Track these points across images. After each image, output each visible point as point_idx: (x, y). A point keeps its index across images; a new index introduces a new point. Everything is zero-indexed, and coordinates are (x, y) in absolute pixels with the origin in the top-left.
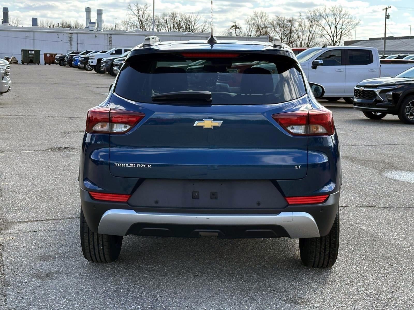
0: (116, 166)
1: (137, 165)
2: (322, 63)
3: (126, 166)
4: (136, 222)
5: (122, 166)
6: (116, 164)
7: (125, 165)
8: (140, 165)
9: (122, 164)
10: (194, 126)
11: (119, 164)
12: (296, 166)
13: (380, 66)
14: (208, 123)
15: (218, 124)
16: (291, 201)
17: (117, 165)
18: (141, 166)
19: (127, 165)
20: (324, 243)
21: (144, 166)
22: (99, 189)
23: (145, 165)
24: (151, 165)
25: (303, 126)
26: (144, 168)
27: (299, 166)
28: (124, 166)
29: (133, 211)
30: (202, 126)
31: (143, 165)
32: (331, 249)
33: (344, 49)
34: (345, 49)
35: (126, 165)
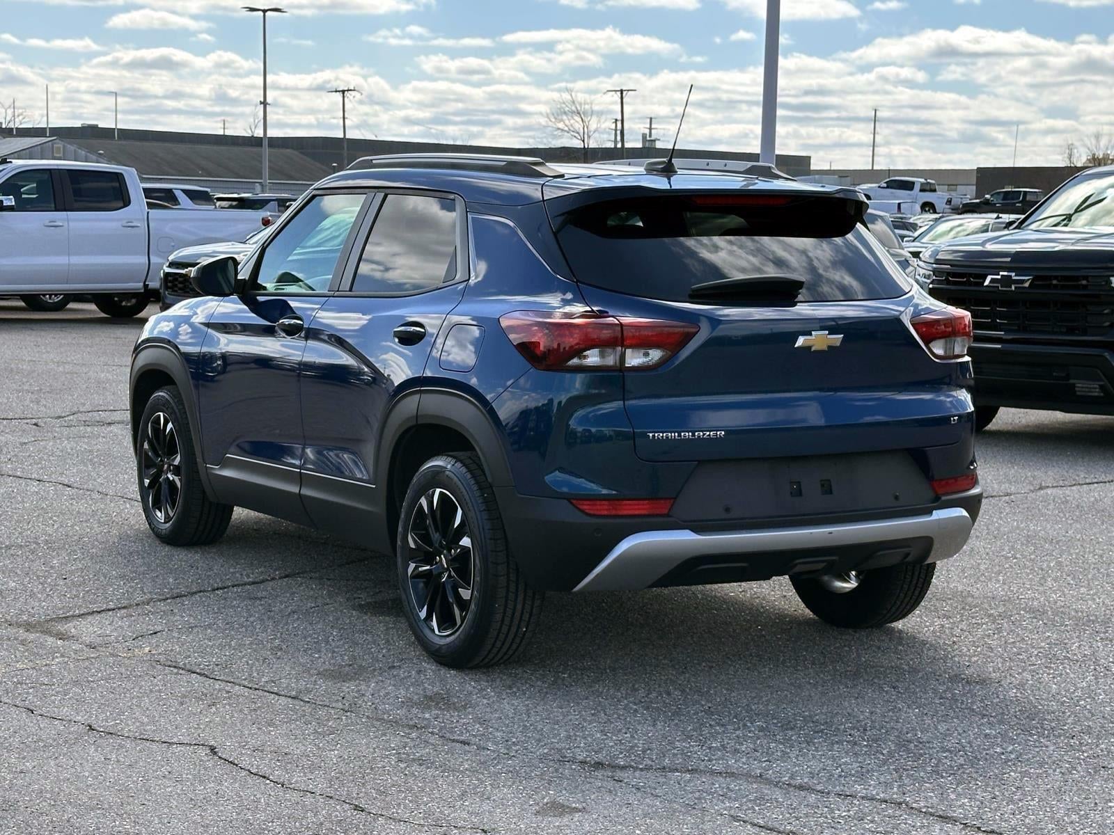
0: (651, 438)
1: (696, 434)
2: (13, 204)
3: (673, 437)
4: (694, 555)
5: (664, 438)
6: (651, 435)
7: (670, 434)
8: (701, 434)
9: (665, 435)
10: (796, 346)
11: (656, 435)
12: (952, 419)
13: (148, 213)
17: (654, 436)
18: (704, 434)
19: (675, 436)
21: (709, 435)
22: (605, 492)
23: (711, 433)
24: (723, 433)
26: (710, 439)
27: (956, 418)
28: (667, 437)
29: (688, 531)
30: (811, 347)
31: (708, 433)
33: (56, 167)
34: (60, 168)
35: (673, 434)
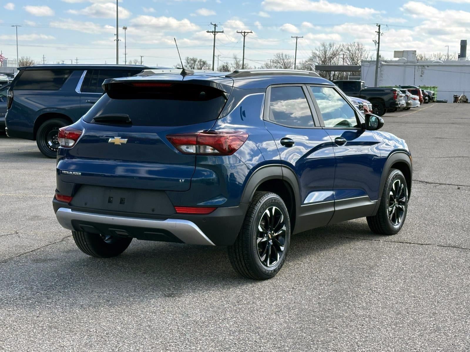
1: (73, 173)
3: (68, 173)
5: (66, 173)
12: (180, 180)
14: (118, 140)
15: (125, 141)
16: (179, 210)
18: (75, 173)
20: (238, 254)
21: (77, 174)
24: (81, 173)
25: (194, 146)
27: (183, 180)
29: (70, 209)
30: (114, 143)
32: (245, 261)
